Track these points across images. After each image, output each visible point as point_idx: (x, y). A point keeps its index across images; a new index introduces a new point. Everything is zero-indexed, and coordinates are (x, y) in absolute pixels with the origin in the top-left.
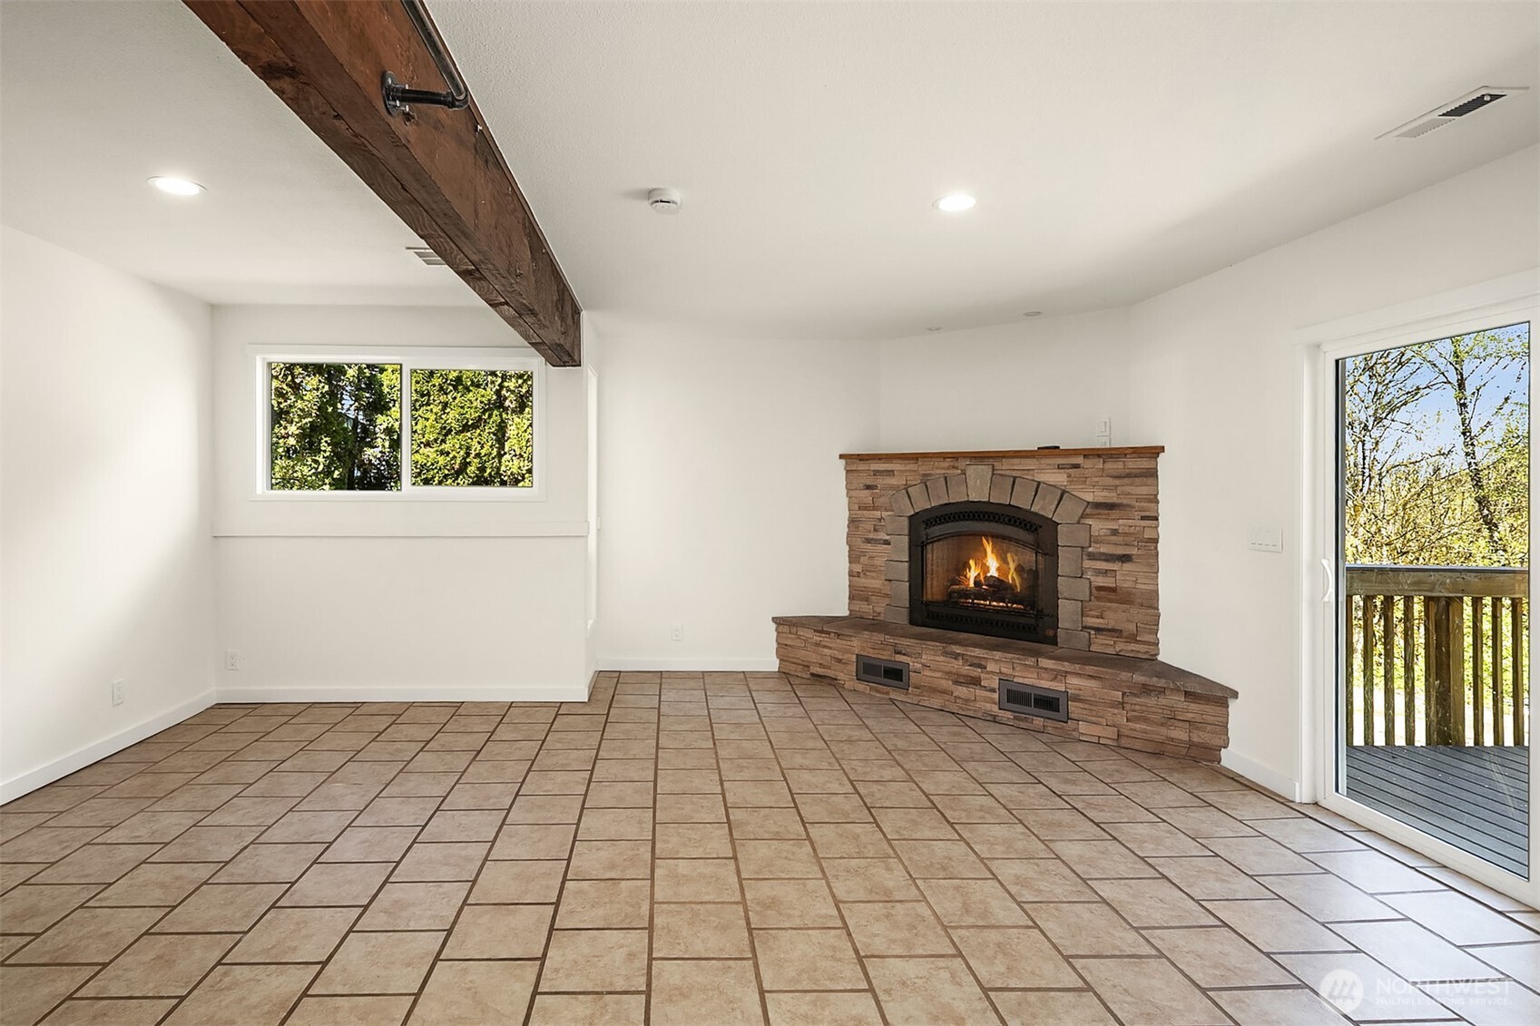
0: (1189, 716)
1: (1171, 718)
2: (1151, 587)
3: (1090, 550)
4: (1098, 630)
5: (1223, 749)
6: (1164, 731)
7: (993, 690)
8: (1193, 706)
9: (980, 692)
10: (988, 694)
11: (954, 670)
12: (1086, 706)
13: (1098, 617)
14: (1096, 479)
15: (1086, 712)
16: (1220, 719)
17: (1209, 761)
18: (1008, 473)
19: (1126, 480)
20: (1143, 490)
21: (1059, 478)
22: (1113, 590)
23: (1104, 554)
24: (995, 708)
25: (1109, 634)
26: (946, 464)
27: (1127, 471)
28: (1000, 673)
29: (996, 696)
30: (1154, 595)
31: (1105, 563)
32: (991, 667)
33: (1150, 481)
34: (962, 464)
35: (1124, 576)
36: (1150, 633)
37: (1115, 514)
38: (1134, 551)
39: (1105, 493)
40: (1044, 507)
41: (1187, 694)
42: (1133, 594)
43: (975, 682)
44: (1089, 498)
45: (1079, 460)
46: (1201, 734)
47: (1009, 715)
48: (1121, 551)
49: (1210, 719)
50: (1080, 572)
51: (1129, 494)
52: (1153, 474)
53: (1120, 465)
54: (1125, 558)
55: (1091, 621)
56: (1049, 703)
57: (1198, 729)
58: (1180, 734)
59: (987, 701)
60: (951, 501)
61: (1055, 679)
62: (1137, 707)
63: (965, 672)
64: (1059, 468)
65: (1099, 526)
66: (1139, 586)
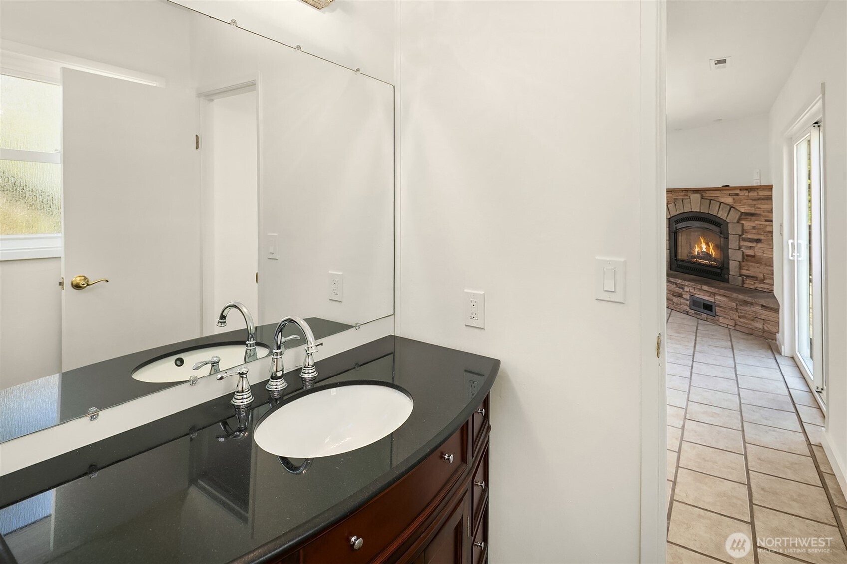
0: (763, 317)
1: (755, 318)
2: (769, 256)
3: (744, 236)
4: (747, 276)
5: (777, 334)
6: (753, 323)
7: (687, 300)
8: (764, 312)
9: (682, 301)
10: (685, 301)
11: (673, 290)
12: (722, 309)
13: (747, 270)
14: (745, 201)
15: (722, 312)
16: (776, 319)
17: (771, 339)
18: (709, 198)
19: (759, 202)
20: (765, 207)
21: (729, 201)
22: (753, 257)
23: (749, 238)
24: (688, 308)
25: (751, 278)
26: (683, 194)
27: (759, 197)
28: (690, 292)
29: (688, 302)
30: (771, 260)
31: (749, 243)
32: (686, 289)
33: (769, 202)
34: (689, 193)
35: (758, 250)
36: (770, 279)
37: (753, 218)
38: (762, 237)
39: (749, 208)
40: (722, 215)
41: (762, 306)
42: (762, 259)
43: (680, 296)
44: (742, 210)
45: (738, 192)
46: (768, 326)
47: (693, 312)
48: (756, 237)
49: (772, 319)
50: (738, 247)
51: (760, 208)
52: (770, 198)
53: (755, 194)
54: (758, 241)
55: (744, 272)
56: (708, 307)
57: (767, 323)
58: (759, 325)
59: (685, 304)
60: (685, 211)
61: (710, 296)
62: (743, 311)
63: (677, 291)
64: (730, 196)
65: (747, 224)
66: (765, 255)
